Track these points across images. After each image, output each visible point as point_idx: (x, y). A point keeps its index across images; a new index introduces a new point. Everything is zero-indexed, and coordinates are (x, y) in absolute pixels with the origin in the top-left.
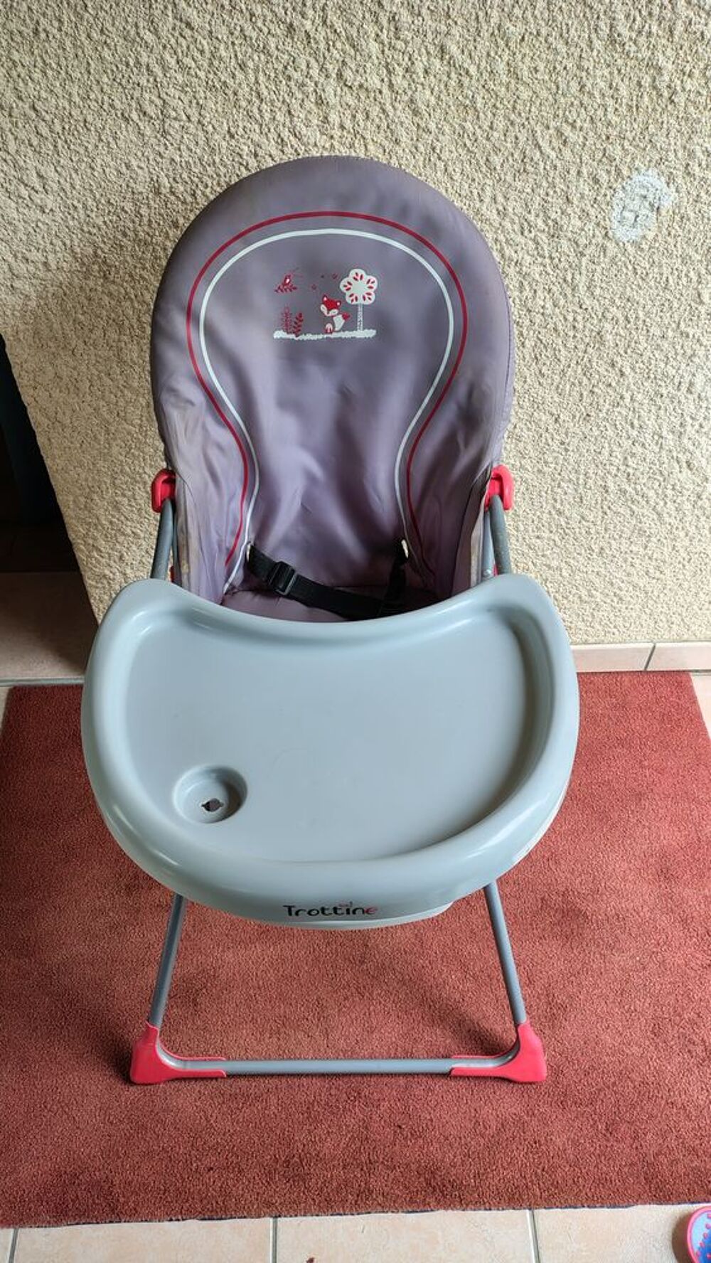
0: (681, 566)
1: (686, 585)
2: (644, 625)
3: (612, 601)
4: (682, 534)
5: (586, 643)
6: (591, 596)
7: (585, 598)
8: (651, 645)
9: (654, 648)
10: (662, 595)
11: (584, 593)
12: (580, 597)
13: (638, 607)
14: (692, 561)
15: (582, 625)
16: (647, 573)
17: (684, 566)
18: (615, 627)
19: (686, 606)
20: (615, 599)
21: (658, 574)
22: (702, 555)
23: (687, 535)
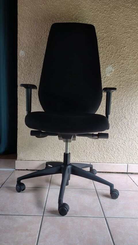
1: (130, 147)
2: (125, 159)
3: (117, 151)
4: (127, 134)
6: (113, 149)
8: (127, 164)
10: (126, 150)
13: (122, 153)
14: (130, 141)
18: (119, 159)
19: (132, 153)
21: (124, 144)
22: (132, 139)
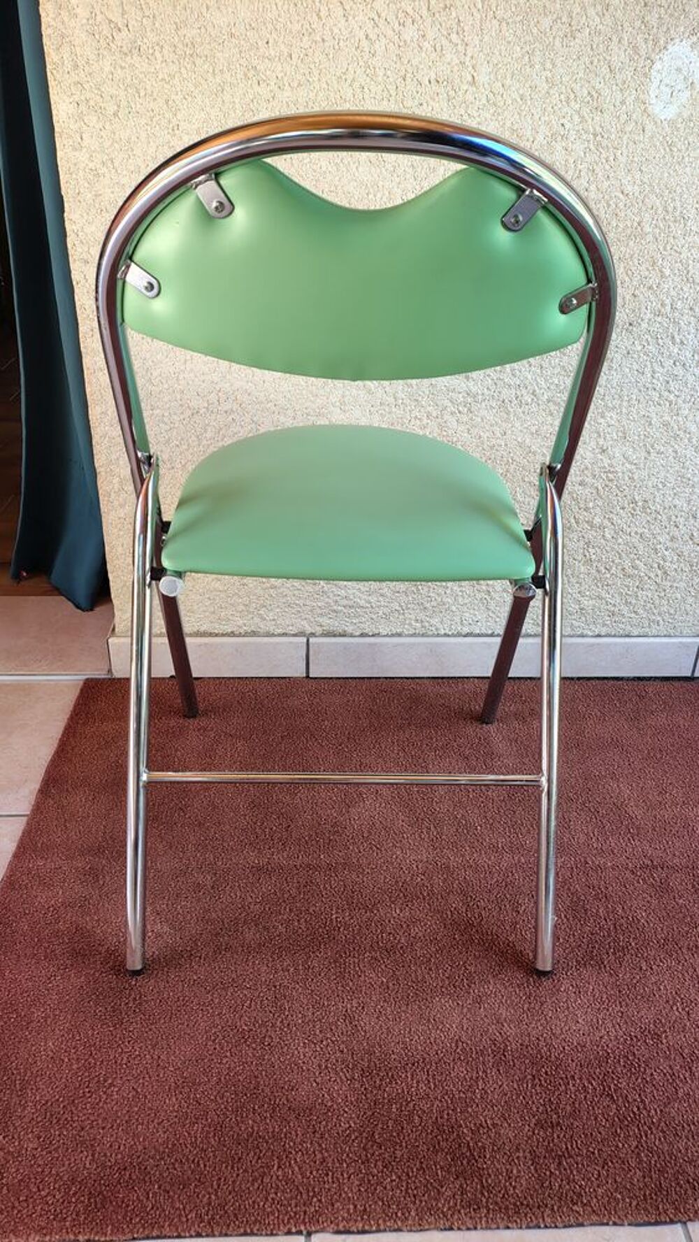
11: (627, 564)
20: (659, 572)
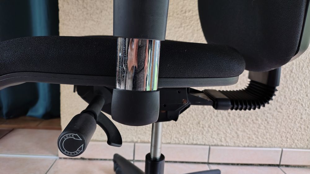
0: (288, 106)
1: (291, 117)
2: (277, 138)
3: (265, 123)
4: (287, 90)
5: (256, 147)
6: (257, 120)
7: (255, 121)
8: (281, 149)
9: (282, 151)
10: (283, 122)
12: (253, 120)
13: (274, 128)
14: (292, 104)
15: (254, 137)
16: (277, 109)
17: (289, 106)
18: (266, 139)
19: (292, 129)
21: (280, 110)
22: (295, 101)
23: (289, 90)
